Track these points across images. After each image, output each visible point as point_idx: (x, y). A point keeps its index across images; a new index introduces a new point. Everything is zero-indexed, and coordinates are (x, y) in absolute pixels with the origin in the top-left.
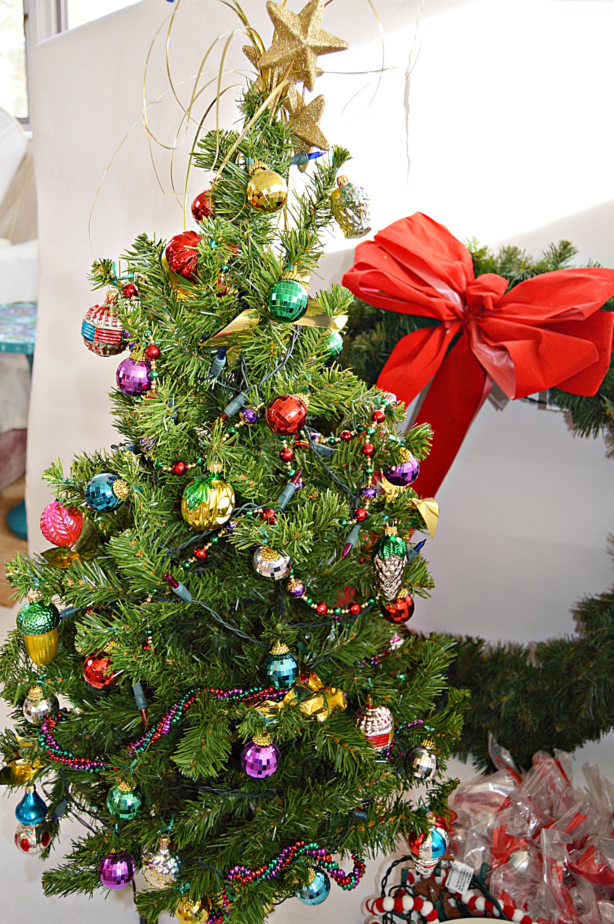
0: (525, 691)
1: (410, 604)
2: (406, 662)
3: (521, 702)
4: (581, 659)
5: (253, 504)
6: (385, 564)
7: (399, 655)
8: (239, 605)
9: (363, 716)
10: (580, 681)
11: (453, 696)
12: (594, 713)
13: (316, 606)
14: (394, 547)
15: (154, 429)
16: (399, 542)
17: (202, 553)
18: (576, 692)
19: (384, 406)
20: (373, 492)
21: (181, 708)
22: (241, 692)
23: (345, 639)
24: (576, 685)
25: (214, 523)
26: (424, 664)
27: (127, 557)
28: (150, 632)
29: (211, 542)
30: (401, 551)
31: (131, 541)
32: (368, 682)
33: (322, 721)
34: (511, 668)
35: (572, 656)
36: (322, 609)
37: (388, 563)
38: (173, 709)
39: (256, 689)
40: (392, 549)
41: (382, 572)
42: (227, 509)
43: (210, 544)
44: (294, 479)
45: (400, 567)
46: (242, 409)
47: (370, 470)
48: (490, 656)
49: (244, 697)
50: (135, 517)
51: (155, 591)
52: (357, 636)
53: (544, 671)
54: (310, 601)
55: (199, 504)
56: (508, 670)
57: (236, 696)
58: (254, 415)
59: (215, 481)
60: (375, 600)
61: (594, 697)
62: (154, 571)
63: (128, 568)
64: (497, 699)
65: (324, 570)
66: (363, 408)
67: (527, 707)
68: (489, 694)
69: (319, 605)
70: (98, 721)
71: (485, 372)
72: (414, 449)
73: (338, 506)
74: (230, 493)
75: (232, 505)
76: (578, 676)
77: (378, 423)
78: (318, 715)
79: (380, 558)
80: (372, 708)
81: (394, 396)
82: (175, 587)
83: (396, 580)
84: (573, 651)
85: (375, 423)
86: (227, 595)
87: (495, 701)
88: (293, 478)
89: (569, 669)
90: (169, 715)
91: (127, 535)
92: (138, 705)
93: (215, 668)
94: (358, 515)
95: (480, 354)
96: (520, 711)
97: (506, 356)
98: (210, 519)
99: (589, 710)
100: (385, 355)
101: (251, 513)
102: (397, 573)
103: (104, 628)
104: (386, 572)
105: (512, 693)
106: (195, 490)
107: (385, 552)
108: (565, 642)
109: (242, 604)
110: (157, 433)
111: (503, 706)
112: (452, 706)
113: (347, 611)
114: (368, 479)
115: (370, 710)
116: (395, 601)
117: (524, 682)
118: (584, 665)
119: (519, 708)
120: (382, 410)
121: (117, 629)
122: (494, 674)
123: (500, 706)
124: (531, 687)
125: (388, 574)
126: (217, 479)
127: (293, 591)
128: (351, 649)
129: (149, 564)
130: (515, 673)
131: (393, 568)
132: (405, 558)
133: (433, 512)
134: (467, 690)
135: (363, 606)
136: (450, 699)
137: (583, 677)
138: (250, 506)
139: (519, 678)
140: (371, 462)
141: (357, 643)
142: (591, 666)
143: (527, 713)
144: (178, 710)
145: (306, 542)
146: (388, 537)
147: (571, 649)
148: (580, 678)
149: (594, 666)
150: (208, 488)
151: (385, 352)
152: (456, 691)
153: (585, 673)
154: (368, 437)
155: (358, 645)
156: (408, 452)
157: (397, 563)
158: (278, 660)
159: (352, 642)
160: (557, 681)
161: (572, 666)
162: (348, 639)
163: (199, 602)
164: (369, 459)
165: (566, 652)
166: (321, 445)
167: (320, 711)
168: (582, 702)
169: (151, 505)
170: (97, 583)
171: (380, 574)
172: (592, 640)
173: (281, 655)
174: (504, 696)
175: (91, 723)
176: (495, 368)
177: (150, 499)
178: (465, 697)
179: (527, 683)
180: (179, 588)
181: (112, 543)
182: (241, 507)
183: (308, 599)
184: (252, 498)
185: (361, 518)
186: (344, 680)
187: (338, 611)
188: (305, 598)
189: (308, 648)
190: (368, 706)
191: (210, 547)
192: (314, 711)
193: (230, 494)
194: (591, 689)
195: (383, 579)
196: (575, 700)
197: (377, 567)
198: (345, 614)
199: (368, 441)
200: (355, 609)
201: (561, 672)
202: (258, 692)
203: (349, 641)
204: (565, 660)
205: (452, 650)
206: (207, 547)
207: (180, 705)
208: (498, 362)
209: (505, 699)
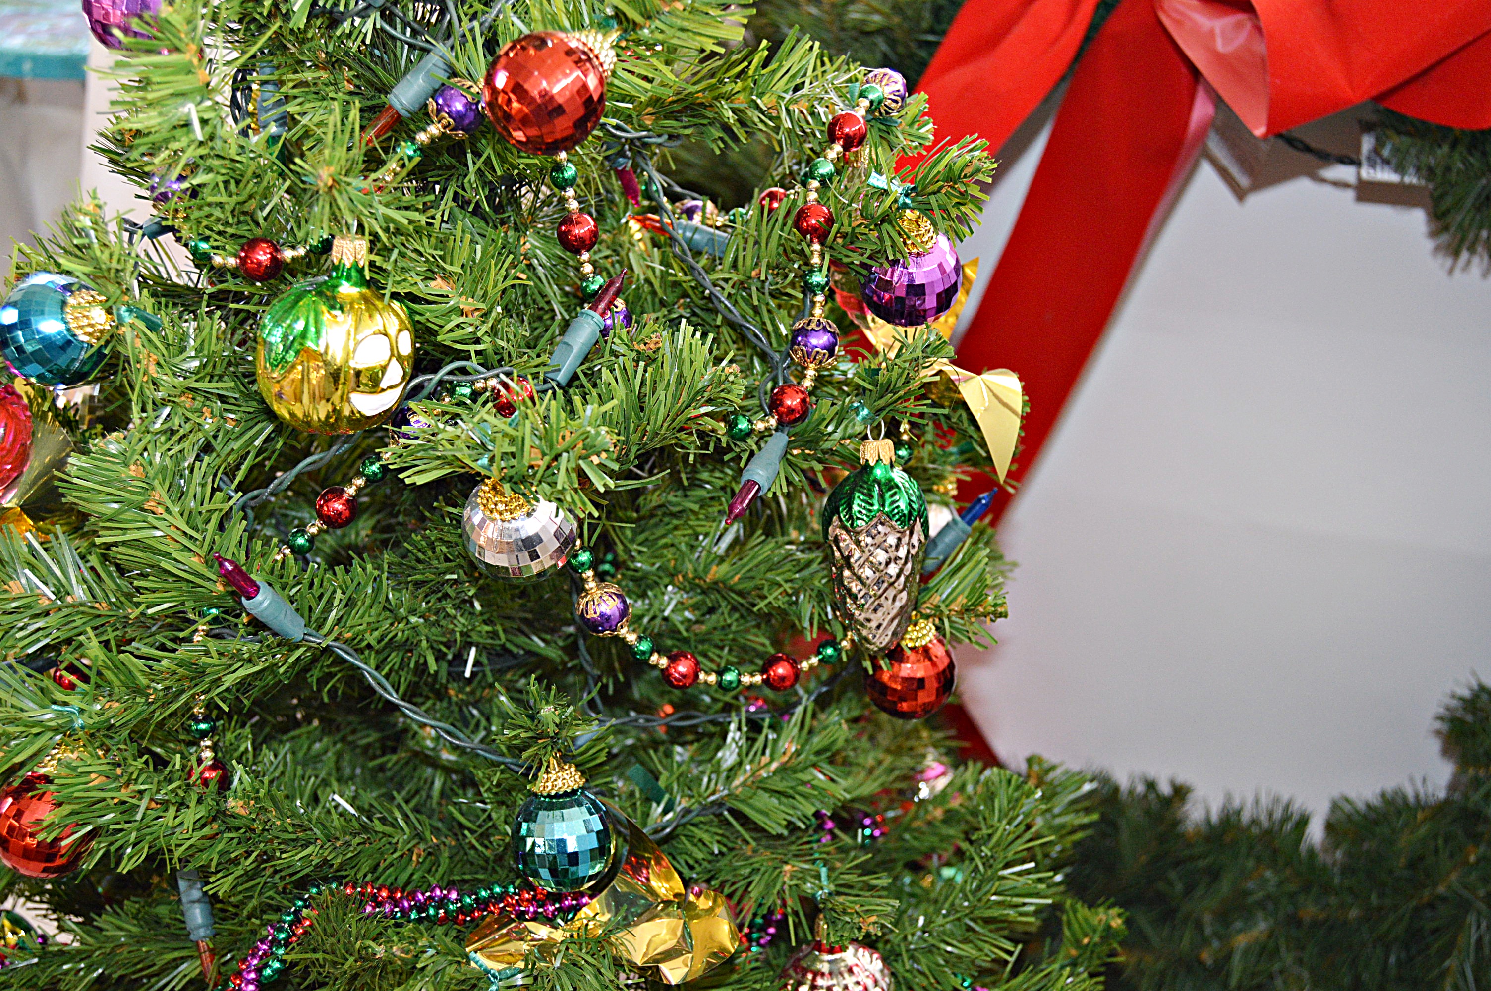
0: (1294, 921)
1: (942, 665)
2: (951, 832)
3: (1283, 949)
4: (1446, 842)
5: (473, 363)
6: (858, 543)
7: (938, 813)
8: (477, 663)
9: (805, 971)
10: (1444, 899)
11: (1075, 926)
12: (1477, 980)
13: (664, 662)
14: (882, 496)
15: (164, 134)
16: (898, 480)
17: (338, 506)
18: (1429, 926)
19: (865, 103)
20: (825, 339)
21: (282, 936)
22: (454, 896)
23: (766, 759)
24: (1431, 906)
25: (346, 412)
26: (985, 831)
27: (119, 512)
28: (203, 726)
29: (359, 474)
30: (903, 505)
31: (126, 465)
32: (818, 877)
33: (673, 983)
34: (1259, 860)
35: (1422, 831)
36: (682, 669)
37: (866, 540)
38: (262, 941)
39: (497, 890)
40: (875, 501)
41: (850, 567)
42: (384, 369)
43: (360, 482)
44: (600, 300)
45: (902, 553)
46: (439, 91)
47: (818, 278)
48: (1203, 828)
49: (460, 910)
50: (134, 398)
51: (214, 611)
52: (798, 753)
53: (1348, 870)
54: (645, 646)
55: (298, 353)
56: (1250, 864)
57: (437, 908)
58: (468, 105)
59: (347, 290)
60: (838, 650)
61: (1479, 941)
62: (202, 553)
63: (124, 543)
64: (1220, 937)
65: (707, 570)
66: (812, 114)
67: (1300, 962)
68: (1199, 926)
69: (673, 659)
70: (90, 968)
71: (1195, 74)
72: (937, 211)
73: (711, 369)
74: (393, 325)
75: (400, 359)
76: (1435, 885)
77: (846, 148)
78: (663, 967)
79: (844, 527)
80: (831, 951)
81: (898, 77)
82: (249, 598)
83: (891, 593)
84: (1424, 821)
85: (838, 147)
86: (424, 631)
87: (1216, 944)
88: (594, 298)
89: (1412, 865)
90: (254, 956)
91: (113, 449)
92: (190, 925)
93: (388, 830)
94: (781, 404)
95: (1178, 23)
96: (1281, 972)
97: (1248, 26)
98: (336, 398)
99: (1463, 974)
100: (931, 38)
101: (467, 391)
102: (893, 570)
103: (43, 707)
104: (861, 567)
105: (1262, 926)
106: (288, 311)
107: (855, 508)
108: (1405, 798)
109: (484, 660)
110: (175, 145)
111: (1236, 959)
112: (1074, 952)
113: (758, 679)
114: (813, 303)
115: (827, 957)
116: (895, 654)
117: (1292, 896)
118: (1452, 856)
119: (1277, 967)
120: (860, 112)
121: (82, 711)
122: (1214, 874)
123: (1229, 957)
124: (1310, 910)
125: (867, 572)
126: (356, 285)
127: (591, 615)
128: (780, 786)
129: (185, 534)
130: (1268, 874)
131: (881, 556)
132: (918, 527)
133: (1005, 405)
134: (1115, 911)
135: (805, 665)
136: (1067, 932)
137: (1449, 887)
138: (463, 371)
139: (1280, 884)
140: (822, 255)
141: (795, 771)
142: (1472, 858)
143: (1299, 978)
144: (275, 942)
145: (596, 460)
146: (867, 468)
147: (1420, 816)
148: (1441, 889)
149: (1478, 861)
150: (324, 308)
151: (932, 31)
152: (1083, 911)
153: (1454, 877)
154: (815, 184)
155: (800, 776)
156: (925, 224)
157: (892, 540)
158: (551, 807)
159: (783, 769)
160: (1381, 896)
161: (1421, 858)
162: (772, 759)
163: (329, 641)
164: (817, 247)
165: (1406, 825)
166: (705, 228)
167: (669, 955)
168: (1445, 953)
169: (185, 366)
170: (61, 592)
171: (846, 573)
172: (1476, 789)
173: (557, 796)
174: (1240, 931)
175: (66, 973)
176: (1220, 59)
177: (183, 350)
178: (1108, 927)
179: (1302, 898)
180: (259, 597)
181: (73, 471)
182: (435, 372)
183: (640, 639)
184: (472, 348)
185: (791, 410)
186: (755, 871)
187: (730, 677)
188: (631, 638)
189: (662, 783)
190: (819, 947)
191: (359, 489)
192: (652, 954)
193: (392, 330)
194: (1471, 918)
195: (855, 587)
196: (1428, 947)
197: (837, 554)
198: (752, 686)
199: (813, 196)
200: (780, 671)
201: (1391, 872)
202: (502, 897)
203: (774, 765)
204: (1404, 841)
205: (1086, 804)
206: (351, 491)
207: (280, 930)
208: (1227, 40)
209: (1241, 941)
